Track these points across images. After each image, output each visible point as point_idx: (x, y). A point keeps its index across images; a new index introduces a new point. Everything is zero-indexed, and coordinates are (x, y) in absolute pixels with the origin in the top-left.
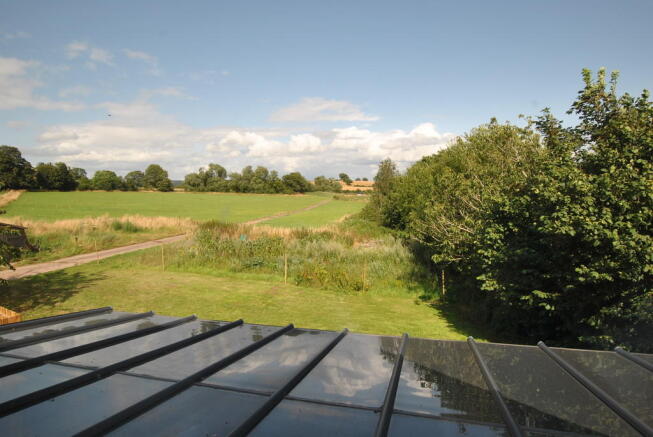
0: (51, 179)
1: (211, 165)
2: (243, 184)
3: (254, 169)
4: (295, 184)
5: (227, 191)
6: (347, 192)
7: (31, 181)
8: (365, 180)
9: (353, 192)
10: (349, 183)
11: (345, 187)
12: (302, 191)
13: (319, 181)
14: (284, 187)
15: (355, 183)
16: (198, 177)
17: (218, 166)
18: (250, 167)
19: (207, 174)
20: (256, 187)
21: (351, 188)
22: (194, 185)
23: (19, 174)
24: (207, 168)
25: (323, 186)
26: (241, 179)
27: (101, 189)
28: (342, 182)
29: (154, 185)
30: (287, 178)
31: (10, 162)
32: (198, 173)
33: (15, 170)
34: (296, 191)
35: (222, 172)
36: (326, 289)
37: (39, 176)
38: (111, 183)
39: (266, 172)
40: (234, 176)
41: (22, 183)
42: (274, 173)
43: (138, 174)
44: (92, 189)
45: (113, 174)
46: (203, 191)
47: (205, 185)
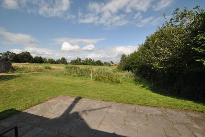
0: (37, 60)
1: (77, 58)
2: (85, 63)
3: (88, 59)
4: (99, 63)
5: (81, 65)
6: (112, 66)
7: (32, 61)
8: (117, 63)
9: (114, 66)
10: (113, 64)
11: (112, 65)
12: (100, 65)
13: (105, 63)
14: (96, 64)
15: (115, 64)
16: (74, 61)
17: (79, 58)
18: (87, 58)
19: (76, 60)
20: (89, 64)
21: (113, 65)
22: (73, 63)
23: (29, 59)
24: (76, 59)
25: (106, 64)
26: (85, 61)
27: (49, 63)
28: (111, 63)
29: (63, 63)
30: (97, 61)
31: (27, 56)
32: (74, 60)
33: (29, 57)
34: (99, 65)
35: (80, 60)
36: (106, 82)
37: (34, 59)
38: (52, 62)
39: (91, 60)
40: (83, 61)
41: (30, 61)
42: (94, 60)
43: (59, 60)
44: (47, 63)
45: (53, 60)
46: (75, 64)
47: (76, 63)
